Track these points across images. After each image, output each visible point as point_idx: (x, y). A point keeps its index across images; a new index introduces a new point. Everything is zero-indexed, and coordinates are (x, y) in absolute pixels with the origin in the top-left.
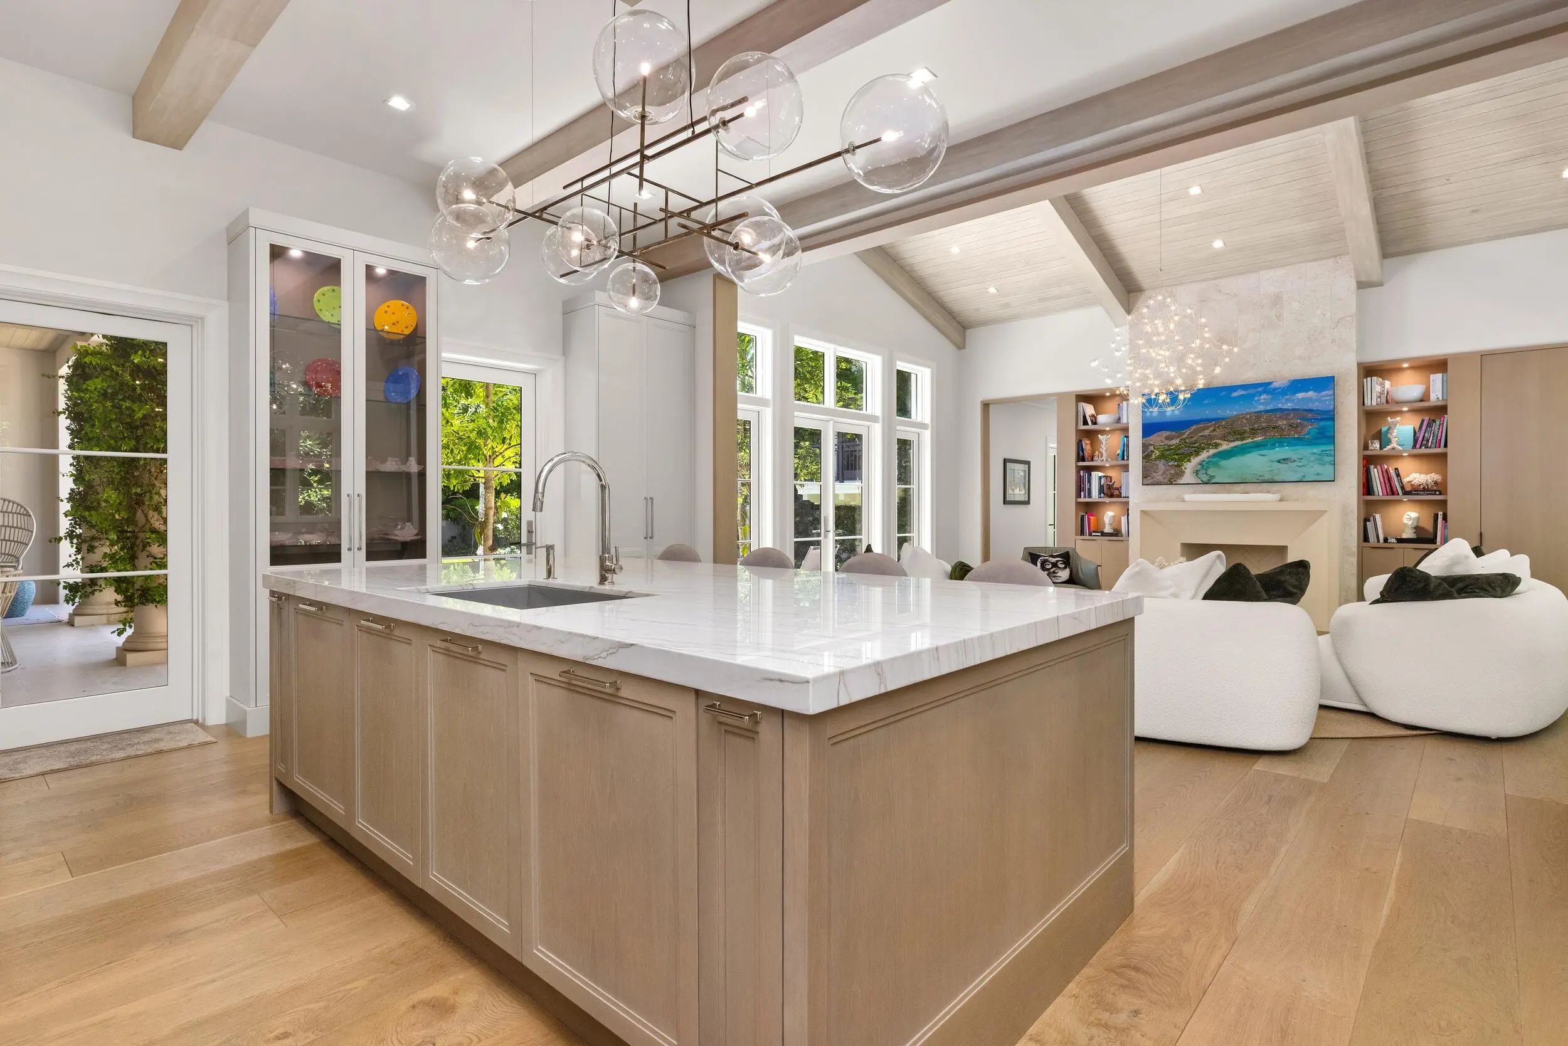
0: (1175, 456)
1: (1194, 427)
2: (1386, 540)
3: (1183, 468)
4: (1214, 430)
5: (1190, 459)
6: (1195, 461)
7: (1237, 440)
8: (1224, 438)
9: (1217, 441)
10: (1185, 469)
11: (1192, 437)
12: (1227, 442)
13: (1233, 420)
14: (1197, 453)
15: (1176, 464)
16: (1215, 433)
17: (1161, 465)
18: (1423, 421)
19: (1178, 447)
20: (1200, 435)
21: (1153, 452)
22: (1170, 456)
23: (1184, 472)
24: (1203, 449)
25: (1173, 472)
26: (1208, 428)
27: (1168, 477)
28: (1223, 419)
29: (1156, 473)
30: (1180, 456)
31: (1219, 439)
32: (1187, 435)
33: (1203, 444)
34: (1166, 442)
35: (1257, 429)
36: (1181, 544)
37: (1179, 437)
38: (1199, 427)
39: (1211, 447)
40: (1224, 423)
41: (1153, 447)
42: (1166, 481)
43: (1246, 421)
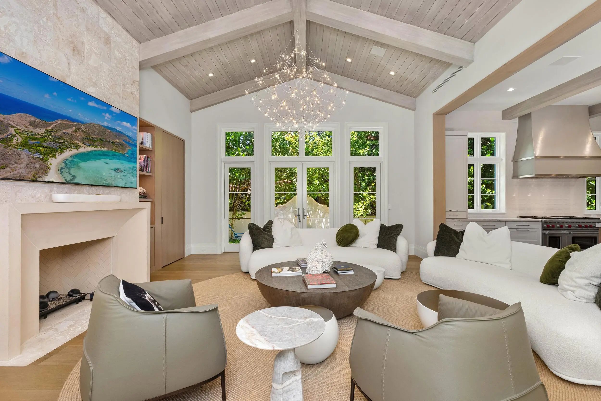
0: (41, 148)
1: (59, 122)
3: (49, 163)
4: (75, 131)
5: (55, 155)
6: (60, 157)
7: (92, 145)
8: (83, 141)
9: (78, 142)
11: (57, 132)
12: (85, 146)
13: (89, 127)
14: (62, 152)
15: (41, 157)
16: (77, 134)
17: (24, 154)
18: (145, 157)
19: (43, 137)
20: (64, 131)
21: (14, 136)
22: (35, 146)
23: (49, 168)
24: (67, 147)
25: (38, 166)
26: (68, 127)
27: (33, 172)
28: (82, 123)
29: (16, 165)
30: (45, 149)
31: (78, 141)
32: (53, 128)
33: (66, 141)
34: (31, 128)
35: (104, 141)
36: (40, 250)
37: (44, 127)
38: (64, 123)
39: (73, 147)
40: (83, 127)
41: (12, 130)
42: (30, 176)
43: (96, 131)
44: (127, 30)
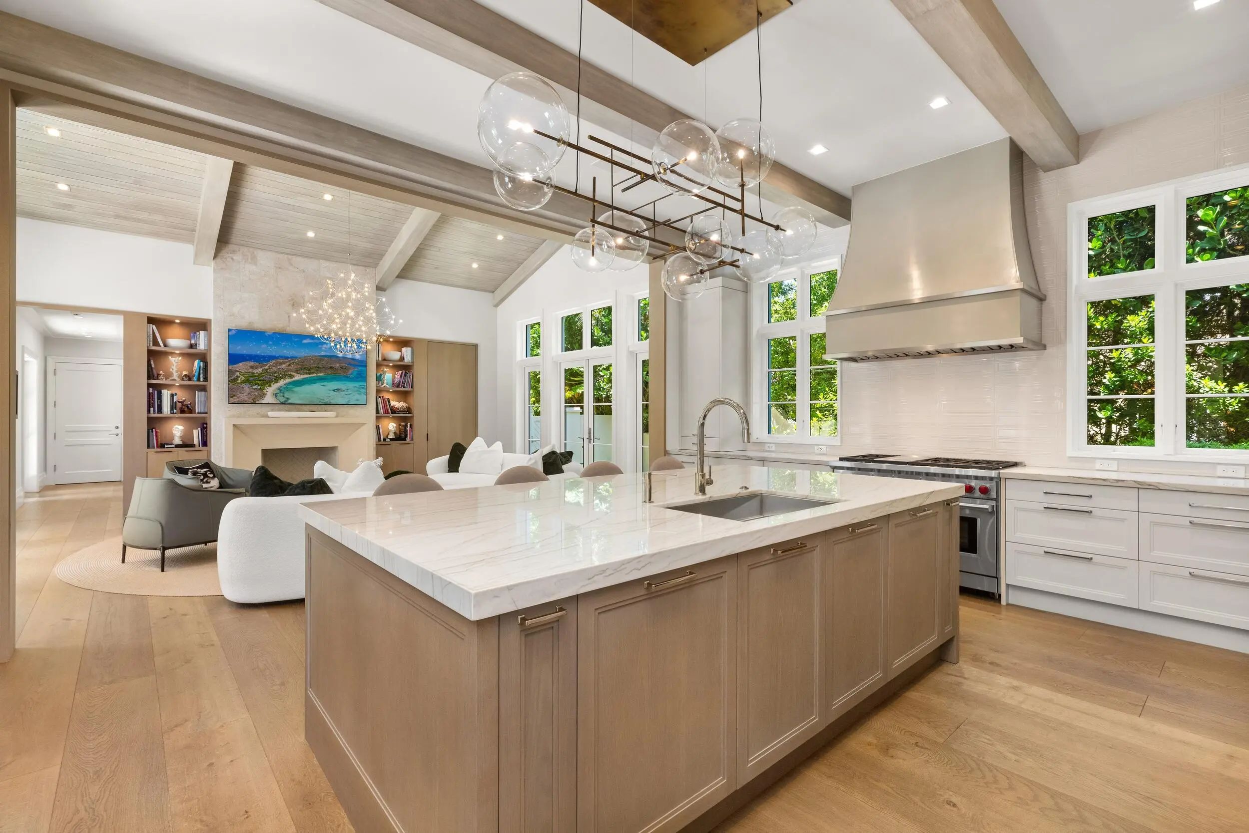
0: (259, 382)
1: (274, 361)
2: (385, 440)
3: (265, 391)
4: (289, 365)
5: (271, 385)
6: (275, 386)
7: (307, 373)
8: (297, 371)
9: (292, 373)
10: (267, 392)
11: (272, 369)
12: (299, 375)
13: (304, 360)
14: (277, 382)
15: (259, 388)
16: (290, 368)
17: (246, 387)
18: (402, 372)
19: (261, 375)
20: (279, 367)
21: (239, 377)
22: (255, 381)
23: (265, 394)
24: (281, 378)
25: (256, 394)
26: (284, 363)
27: (253, 398)
29: (241, 395)
30: (262, 382)
32: (268, 367)
33: (281, 374)
34: (251, 370)
35: (320, 368)
36: (262, 450)
37: (261, 367)
38: (278, 362)
39: (287, 377)
40: (296, 361)
41: (238, 374)
42: (251, 400)
43: (312, 362)
44: (354, 265)
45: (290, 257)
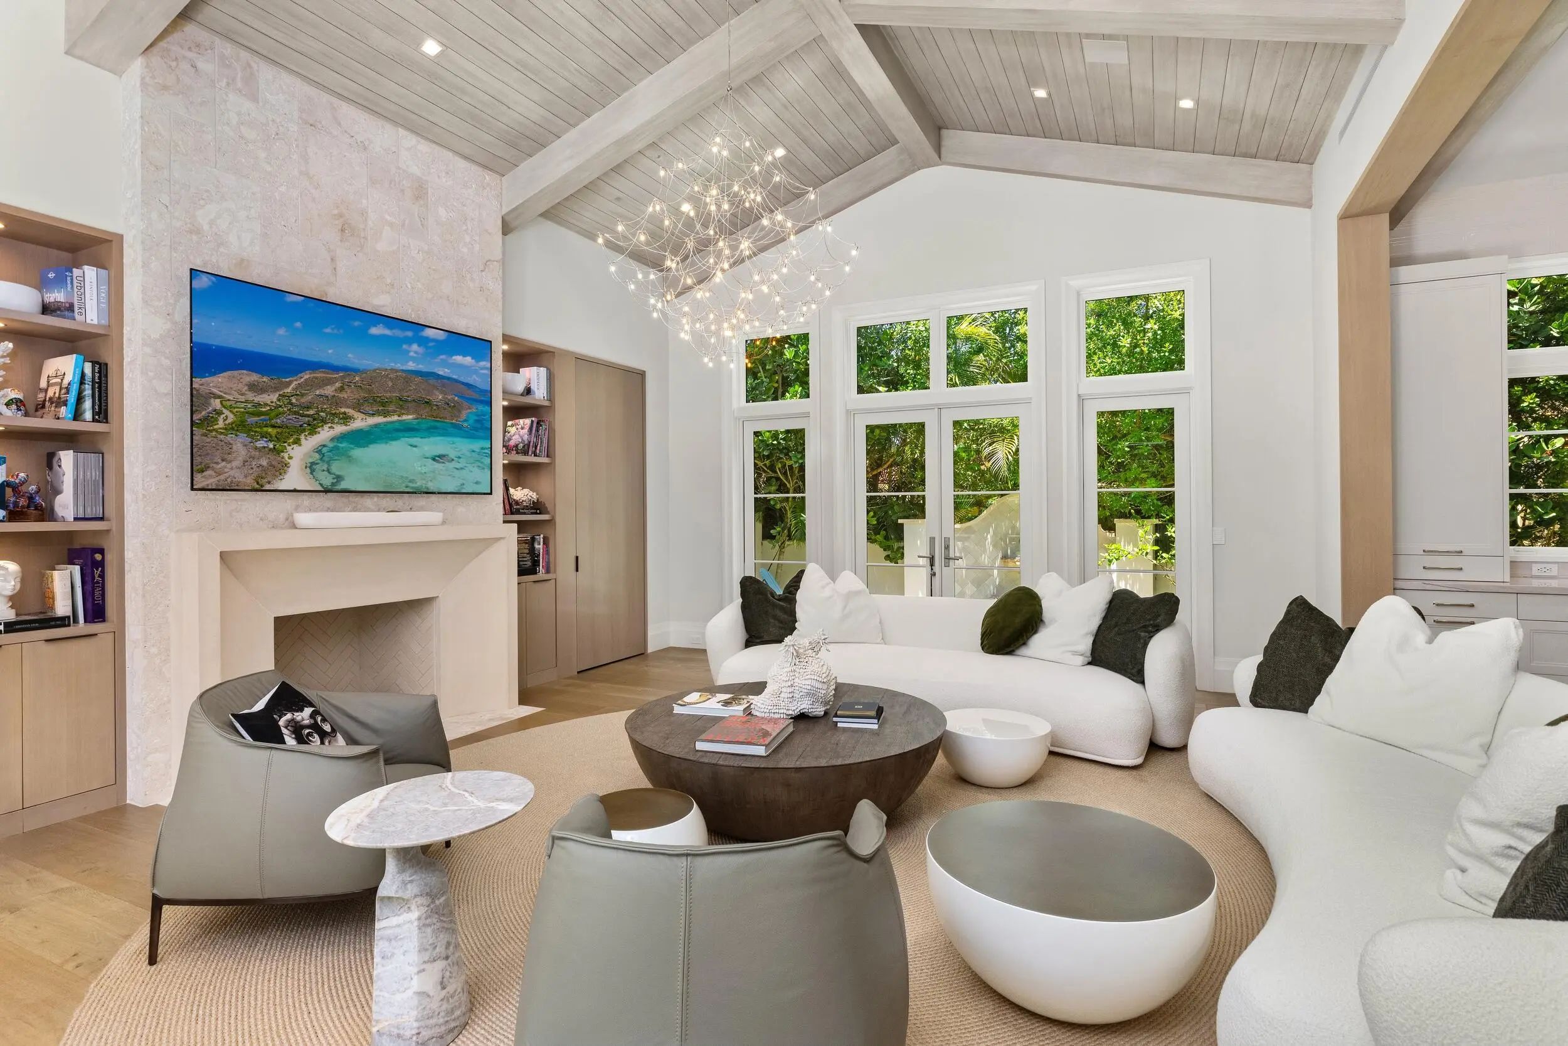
0: (270, 430)
1: (306, 376)
3: (286, 455)
4: (342, 389)
5: (299, 439)
6: (310, 443)
7: (378, 413)
8: (358, 407)
9: (347, 410)
10: (290, 458)
11: (302, 395)
12: (362, 416)
13: (372, 378)
14: (313, 432)
15: (271, 446)
16: (343, 395)
17: (239, 445)
18: (532, 422)
19: (275, 410)
20: (318, 392)
21: (219, 413)
22: (260, 427)
23: (287, 465)
24: (324, 422)
25: (264, 462)
26: (330, 382)
27: (255, 474)
28: (356, 371)
29: (224, 464)
30: (279, 430)
31: (349, 408)
32: (293, 389)
33: (322, 411)
34: (250, 396)
35: (406, 401)
36: (274, 617)
37: (276, 389)
38: (316, 378)
39: (336, 420)
40: (357, 379)
41: (216, 404)
42: (250, 482)
43: (390, 384)
45: (336, 101)
